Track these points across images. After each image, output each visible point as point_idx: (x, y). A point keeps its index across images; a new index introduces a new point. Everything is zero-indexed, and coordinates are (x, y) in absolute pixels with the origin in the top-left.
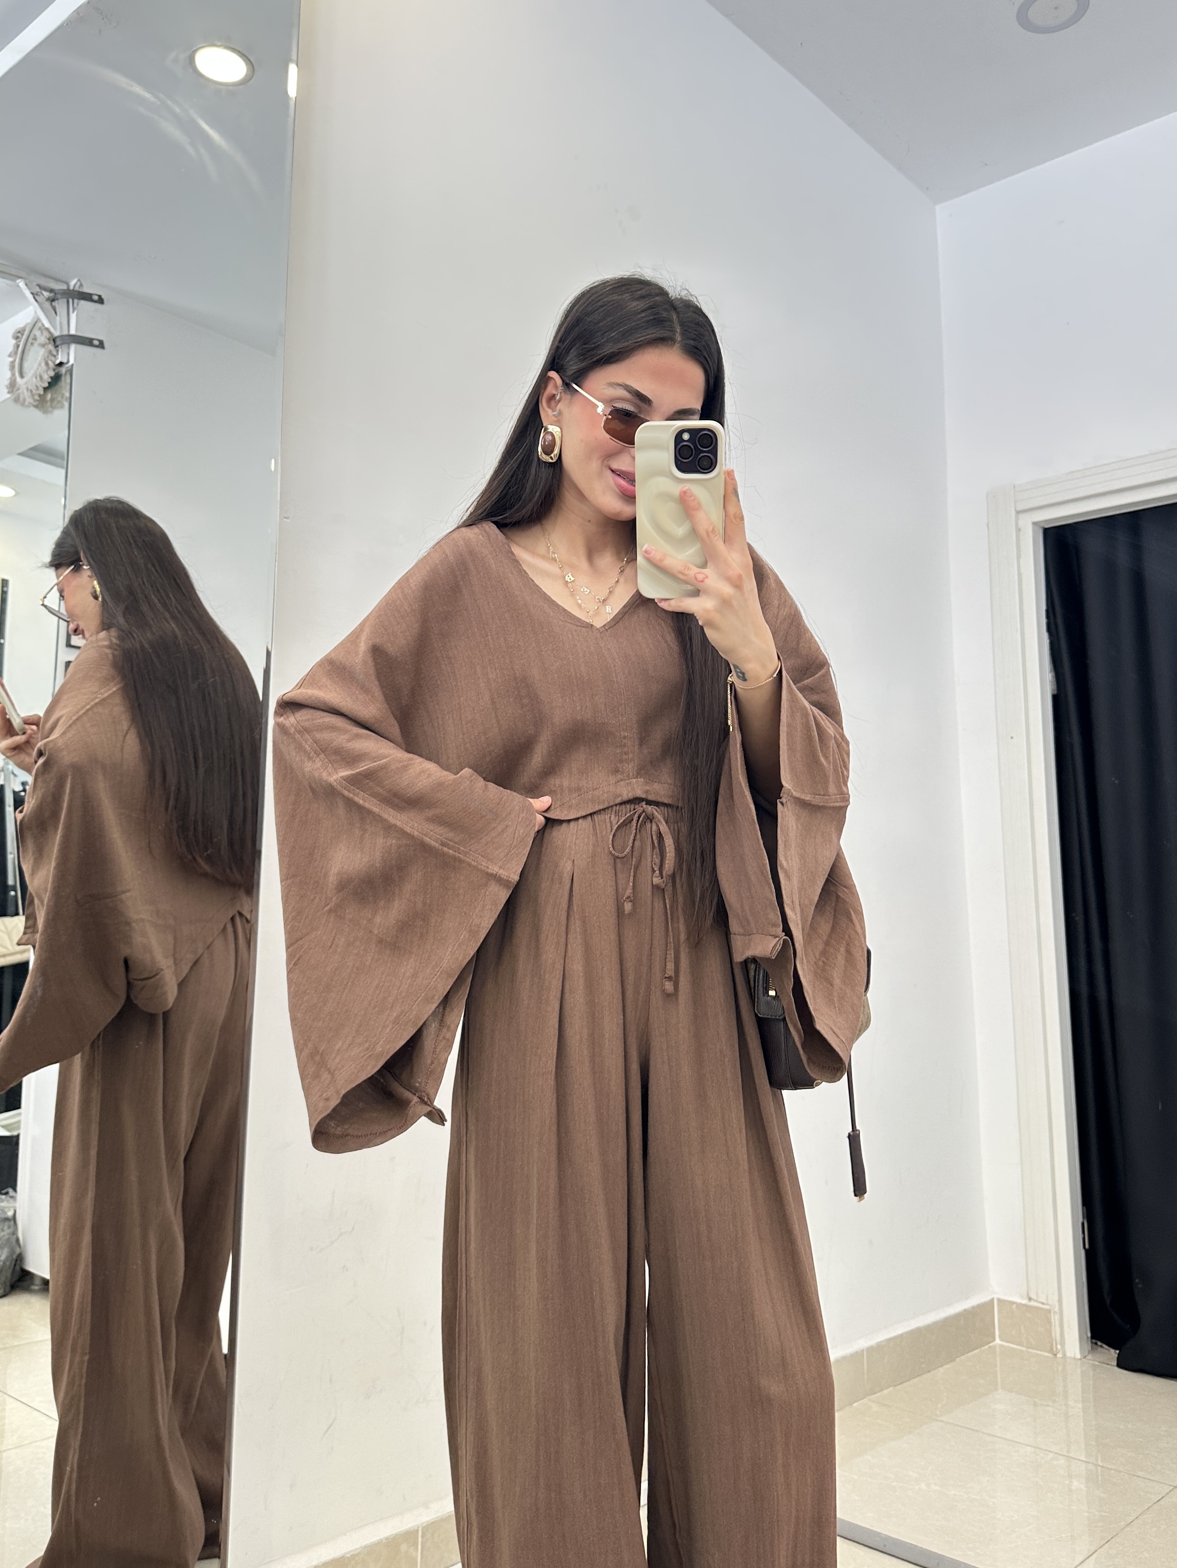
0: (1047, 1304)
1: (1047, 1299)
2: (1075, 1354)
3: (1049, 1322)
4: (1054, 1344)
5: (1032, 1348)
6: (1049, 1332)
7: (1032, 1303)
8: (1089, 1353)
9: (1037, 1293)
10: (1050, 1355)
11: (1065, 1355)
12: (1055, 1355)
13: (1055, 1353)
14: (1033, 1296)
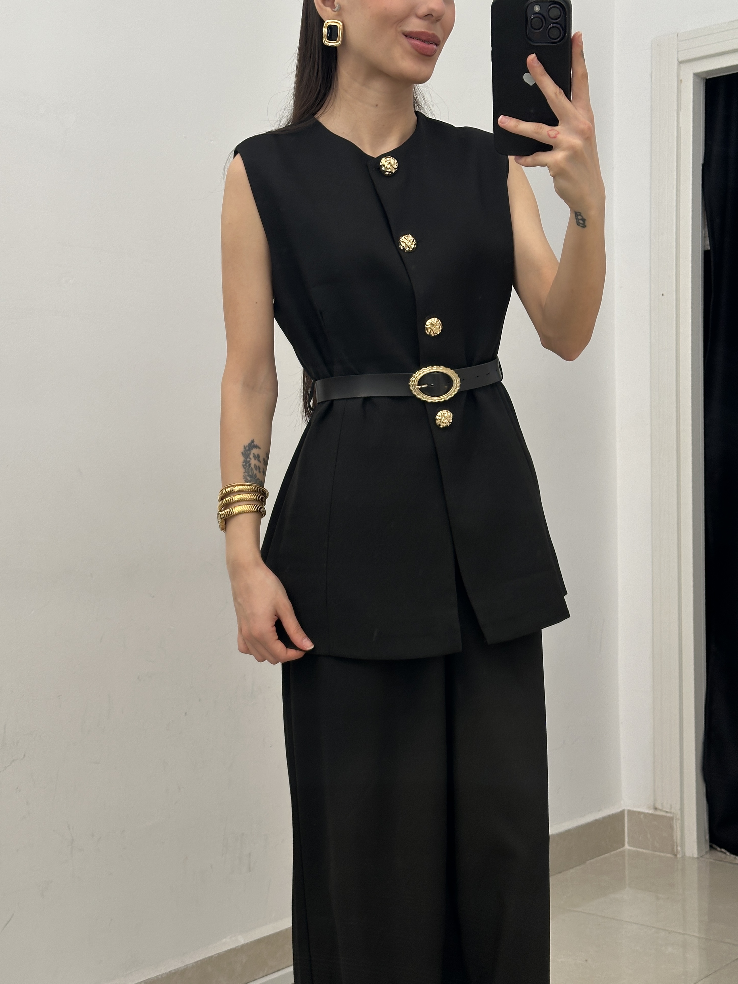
0: (670, 813)
1: (671, 809)
2: (693, 854)
3: (671, 827)
4: (675, 847)
5: (656, 851)
6: (672, 836)
7: (658, 813)
8: (706, 853)
9: (662, 804)
10: (671, 856)
11: (685, 855)
12: (676, 855)
13: (676, 854)
14: (659, 806)
